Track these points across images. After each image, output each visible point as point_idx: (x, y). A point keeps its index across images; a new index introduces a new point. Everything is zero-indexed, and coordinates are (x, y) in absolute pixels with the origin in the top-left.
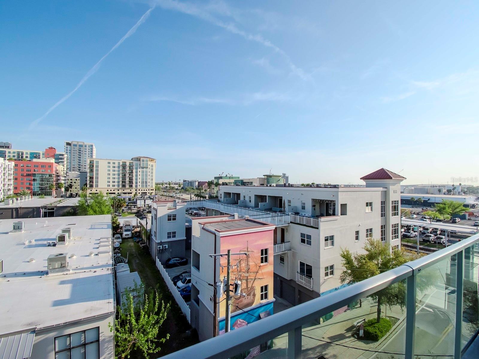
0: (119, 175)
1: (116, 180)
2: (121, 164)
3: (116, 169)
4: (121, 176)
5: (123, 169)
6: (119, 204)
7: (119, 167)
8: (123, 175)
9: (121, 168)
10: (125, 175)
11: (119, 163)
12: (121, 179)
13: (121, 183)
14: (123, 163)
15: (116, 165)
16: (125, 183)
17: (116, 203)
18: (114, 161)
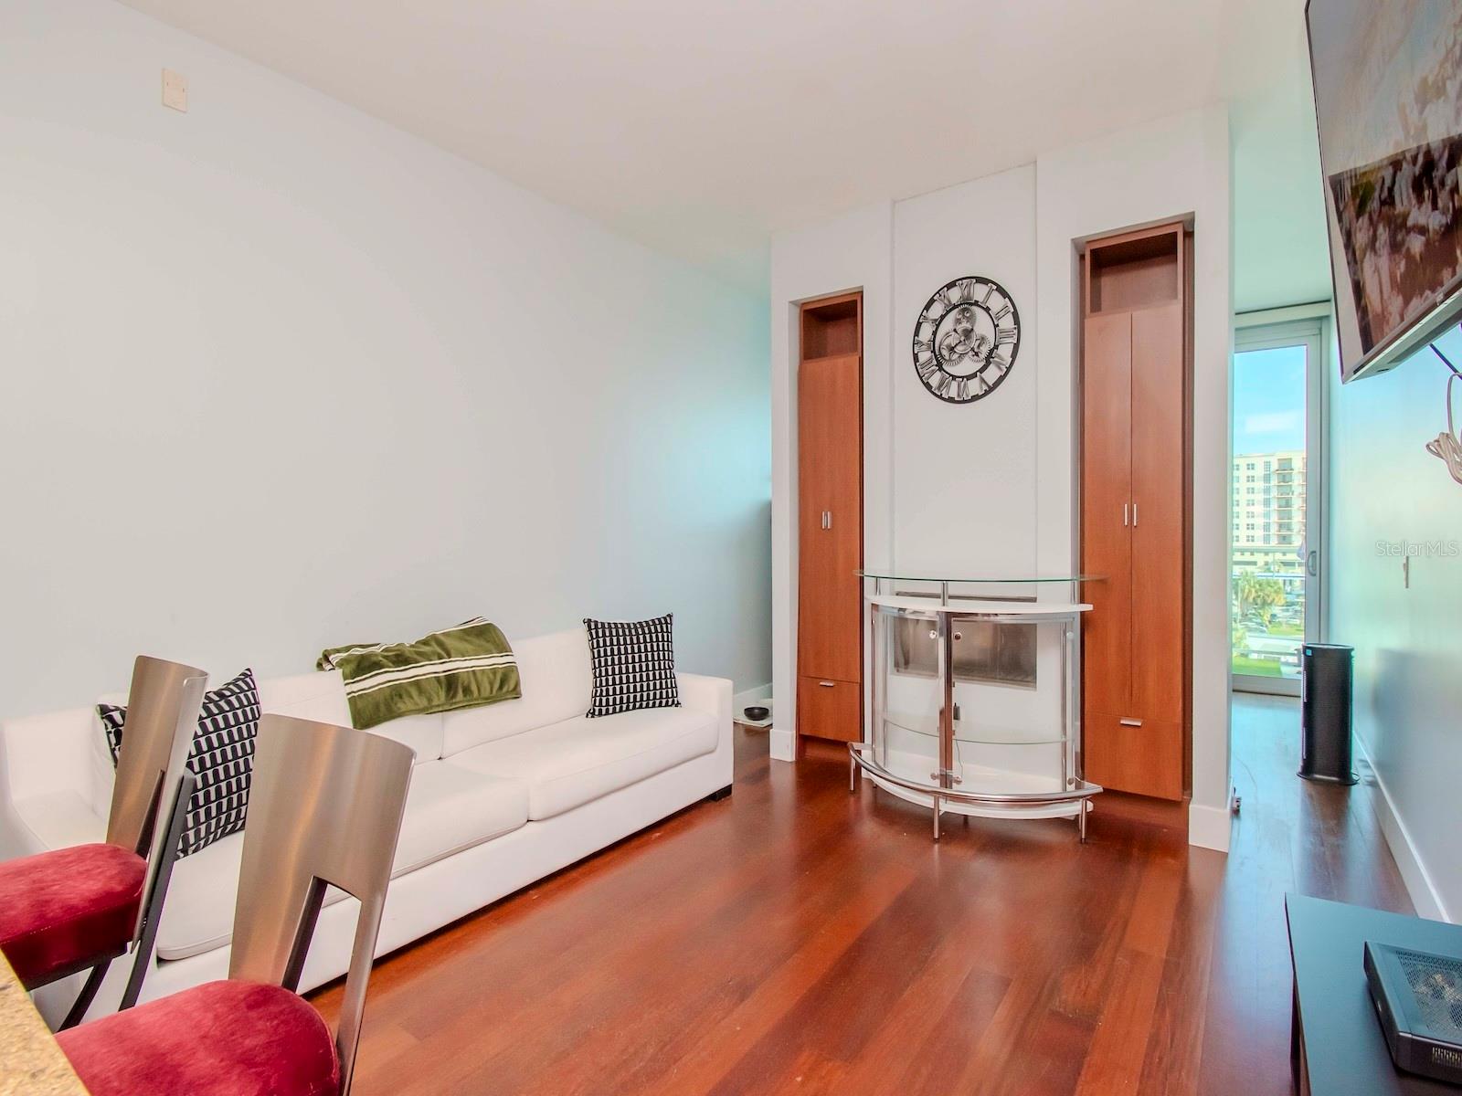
0: (1267, 503)
1: (1259, 521)
2: (1275, 466)
3: (1259, 485)
4: (1274, 505)
5: (1282, 484)
6: (1259, 596)
7: (1267, 478)
8: (1283, 502)
9: (1274, 481)
10: (1288, 504)
11: (1267, 464)
12: (1274, 518)
13: (1274, 529)
14: (1280, 465)
15: (1259, 472)
16: (1289, 529)
17: (1250, 591)
18: (1250, 461)
